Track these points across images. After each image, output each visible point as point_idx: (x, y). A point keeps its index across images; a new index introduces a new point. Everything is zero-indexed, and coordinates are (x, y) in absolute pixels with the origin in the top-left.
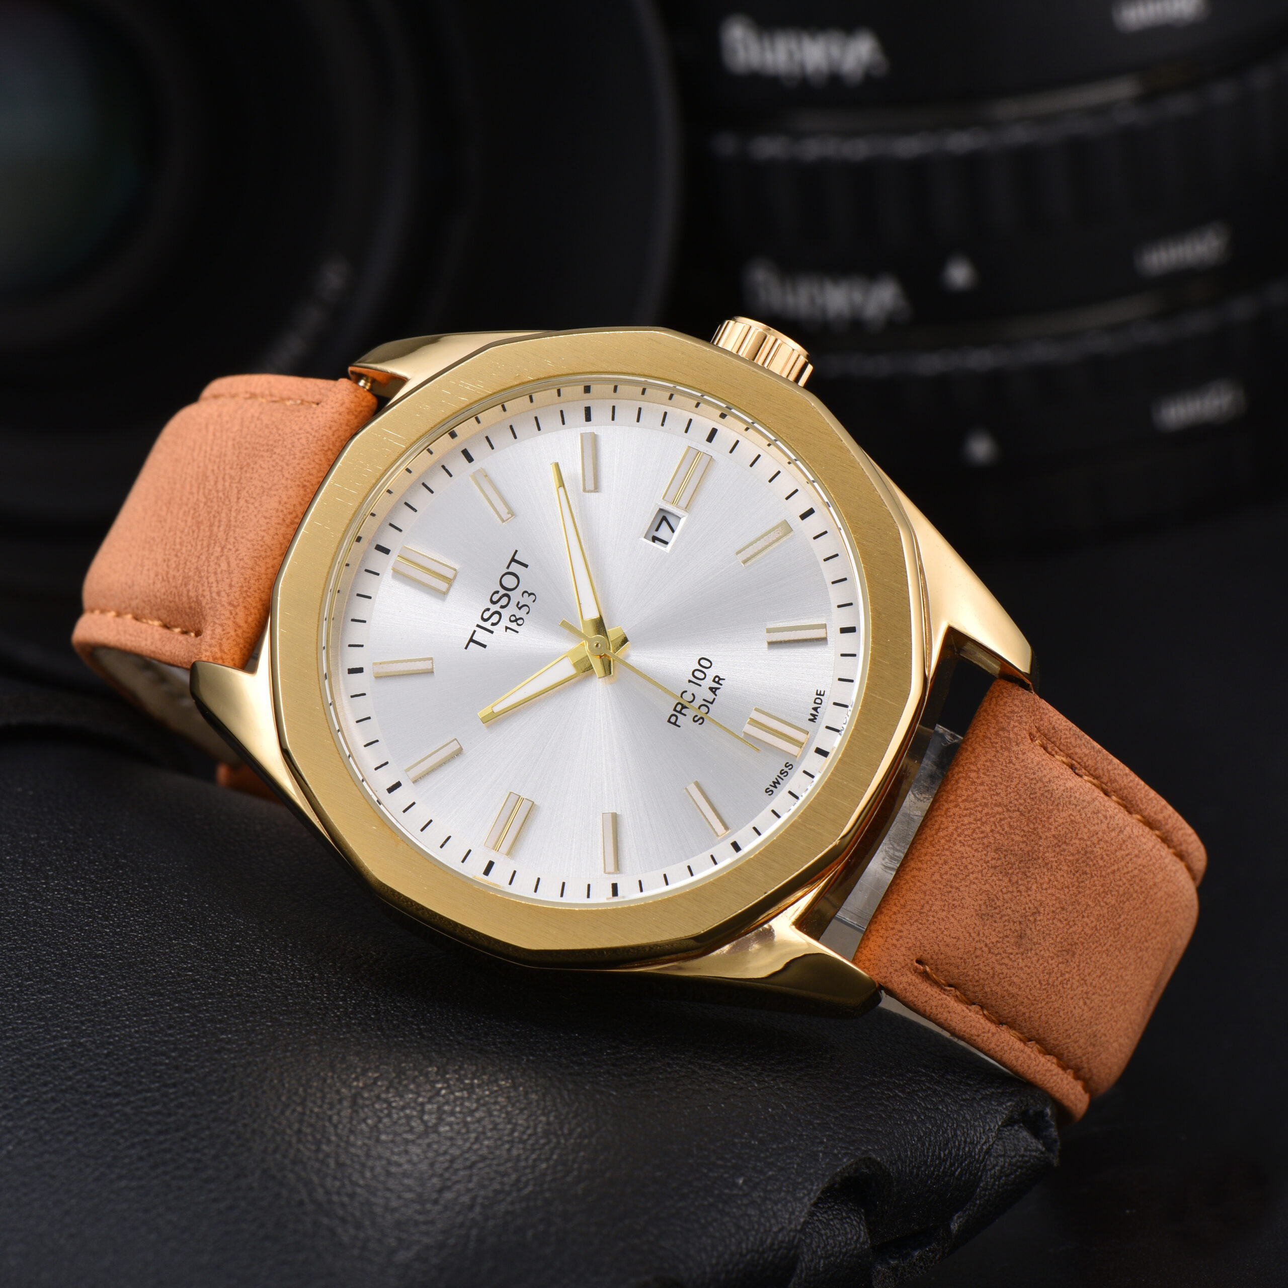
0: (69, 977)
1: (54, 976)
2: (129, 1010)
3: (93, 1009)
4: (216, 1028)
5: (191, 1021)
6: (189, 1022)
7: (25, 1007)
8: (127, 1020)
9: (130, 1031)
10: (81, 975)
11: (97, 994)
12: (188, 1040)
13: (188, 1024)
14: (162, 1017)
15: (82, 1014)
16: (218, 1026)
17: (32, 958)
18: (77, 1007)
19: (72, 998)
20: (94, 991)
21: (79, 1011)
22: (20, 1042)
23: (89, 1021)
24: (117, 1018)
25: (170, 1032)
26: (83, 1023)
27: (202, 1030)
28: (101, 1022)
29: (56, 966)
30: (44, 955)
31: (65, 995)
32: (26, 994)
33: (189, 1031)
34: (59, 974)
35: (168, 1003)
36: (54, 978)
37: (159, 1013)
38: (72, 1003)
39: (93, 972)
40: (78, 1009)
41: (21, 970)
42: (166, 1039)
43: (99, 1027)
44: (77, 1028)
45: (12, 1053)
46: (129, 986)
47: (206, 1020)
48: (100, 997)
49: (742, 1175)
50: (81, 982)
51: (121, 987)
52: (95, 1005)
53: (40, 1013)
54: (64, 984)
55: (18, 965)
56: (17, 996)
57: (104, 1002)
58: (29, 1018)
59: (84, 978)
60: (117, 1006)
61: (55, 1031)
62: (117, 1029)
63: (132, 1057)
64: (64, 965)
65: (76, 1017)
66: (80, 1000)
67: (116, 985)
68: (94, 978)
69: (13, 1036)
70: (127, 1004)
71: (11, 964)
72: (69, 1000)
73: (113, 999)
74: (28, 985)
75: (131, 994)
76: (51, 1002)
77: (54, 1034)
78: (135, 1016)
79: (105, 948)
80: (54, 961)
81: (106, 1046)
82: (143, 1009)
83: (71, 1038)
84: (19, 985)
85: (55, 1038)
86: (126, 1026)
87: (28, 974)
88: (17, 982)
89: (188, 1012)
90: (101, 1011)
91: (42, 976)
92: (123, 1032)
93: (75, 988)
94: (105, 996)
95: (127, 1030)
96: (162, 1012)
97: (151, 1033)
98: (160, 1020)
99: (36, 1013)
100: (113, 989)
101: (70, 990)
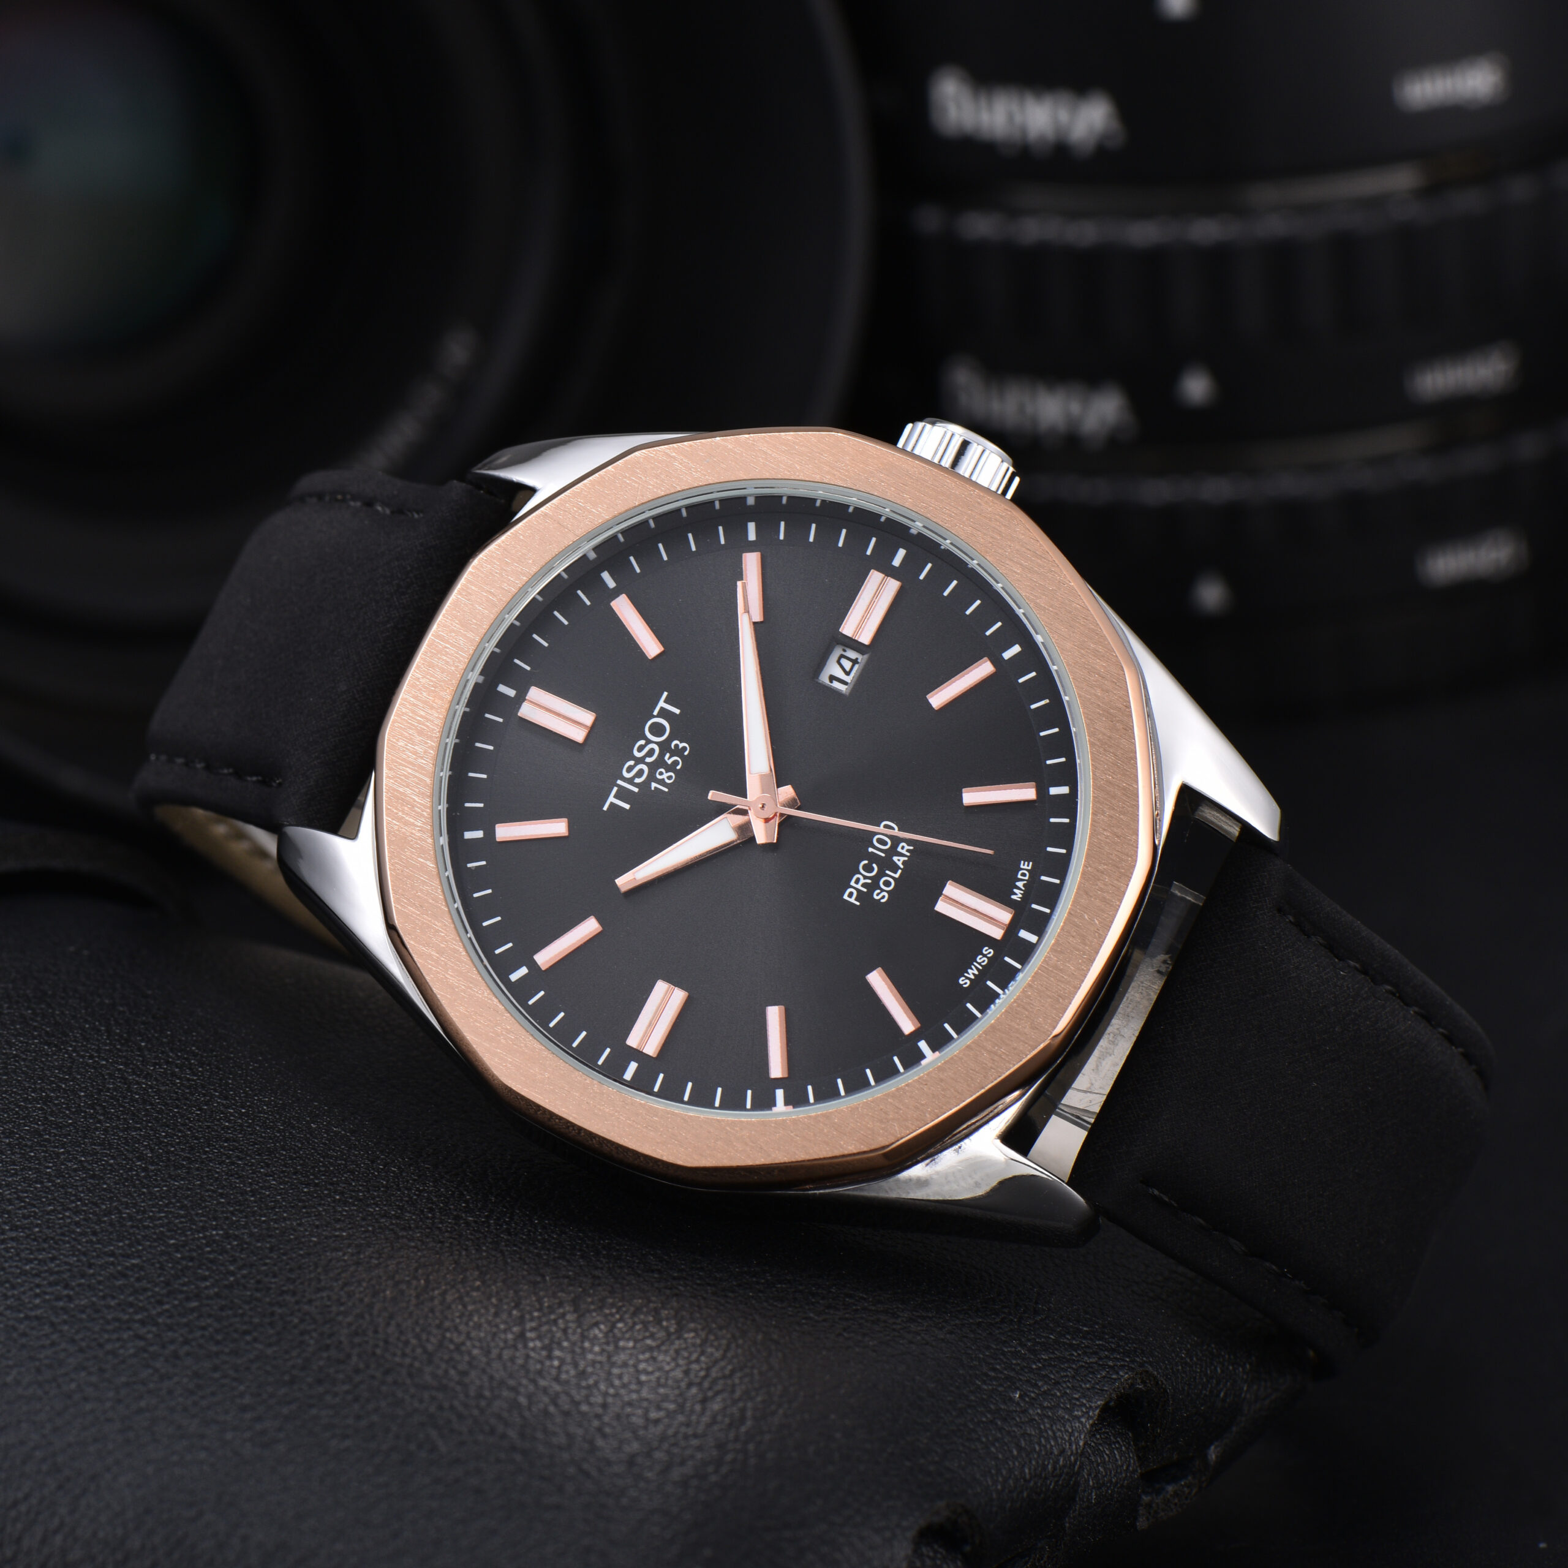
0: (202, 1162)
1: (183, 1160)
2: (284, 1201)
3: (240, 1198)
4: (392, 1224)
5: (360, 1215)
6: (358, 1216)
7: (158, 1194)
8: (284, 1212)
9: (292, 1224)
10: (214, 1159)
11: (241, 1183)
12: (363, 1236)
13: (358, 1219)
14: (324, 1210)
15: (229, 1203)
16: (394, 1222)
17: (152, 1140)
18: (221, 1195)
19: (211, 1185)
20: (237, 1178)
21: (223, 1200)
22: (162, 1232)
23: (241, 1212)
24: (273, 1208)
25: (338, 1226)
26: (232, 1213)
27: (377, 1225)
28: (254, 1213)
29: (183, 1150)
30: (165, 1137)
31: (203, 1183)
32: (156, 1180)
33: (362, 1226)
34: (189, 1158)
35: (327, 1194)
36: (185, 1163)
37: (320, 1205)
38: (213, 1191)
39: (229, 1157)
40: (222, 1198)
41: (142, 1153)
42: (337, 1233)
43: (253, 1219)
44: (227, 1218)
45: (156, 1244)
46: (276, 1174)
47: (377, 1214)
48: (244, 1186)
49: (1017, 1389)
50: (218, 1168)
51: (266, 1175)
52: (242, 1194)
53: (178, 1201)
54: (197, 1169)
55: (137, 1148)
56: (145, 1181)
57: (251, 1191)
58: (167, 1205)
59: (220, 1164)
60: (269, 1196)
61: (201, 1221)
62: (275, 1221)
63: (301, 1252)
64: (192, 1148)
65: (223, 1207)
66: (222, 1188)
67: (260, 1172)
68: (233, 1163)
69: (151, 1225)
70: (280, 1194)
71: (128, 1146)
72: (208, 1187)
73: (261, 1188)
74: (155, 1169)
75: (281, 1184)
76: (189, 1189)
77: (201, 1224)
78: (293, 1207)
79: (234, 1131)
80: (178, 1144)
81: (268, 1240)
82: (300, 1201)
83: (222, 1229)
84: (145, 1170)
85: (204, 1229)
86: (285, 1219)
87: (151, 1157)
88: (140, 1166)
89: (354, 1205)
90: (251, 1201)
91: (169, 1160)
92: (283, 1225)
93: (213, 1175)
94: (251, 1184)
95: (288, 1222)
96: (324, 1205)
97: (317, 1227)
98: (324, 1213)
99: (173, 1201)
100: (257, 1177)
101: (207, 1176)
